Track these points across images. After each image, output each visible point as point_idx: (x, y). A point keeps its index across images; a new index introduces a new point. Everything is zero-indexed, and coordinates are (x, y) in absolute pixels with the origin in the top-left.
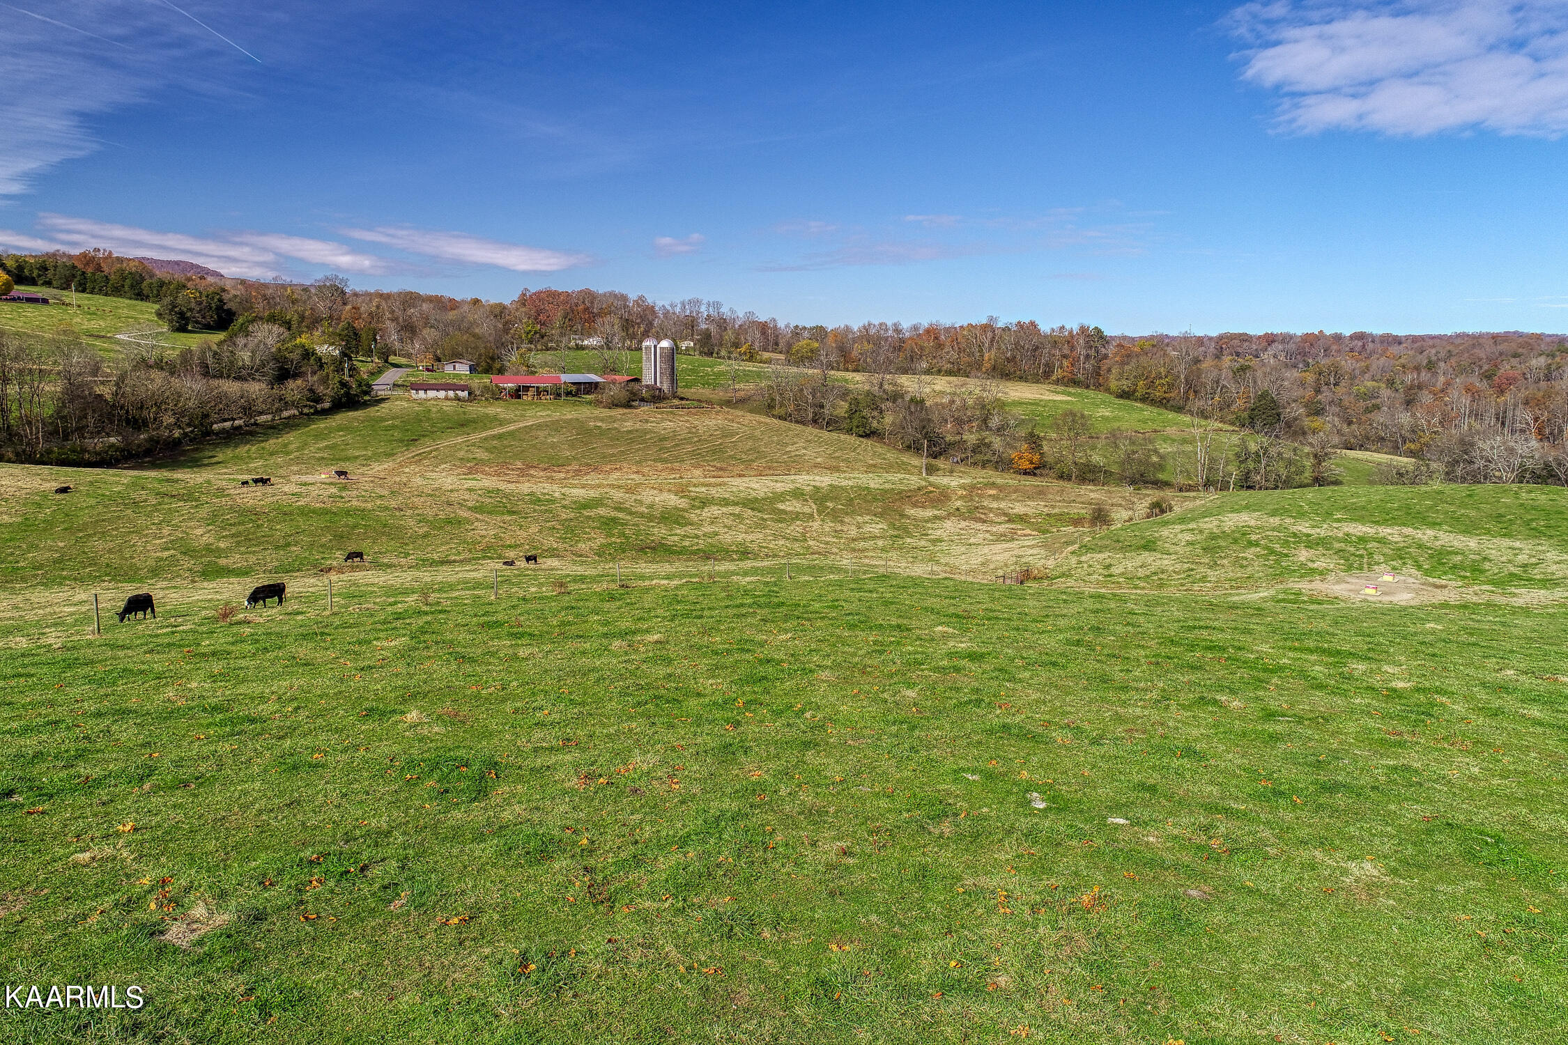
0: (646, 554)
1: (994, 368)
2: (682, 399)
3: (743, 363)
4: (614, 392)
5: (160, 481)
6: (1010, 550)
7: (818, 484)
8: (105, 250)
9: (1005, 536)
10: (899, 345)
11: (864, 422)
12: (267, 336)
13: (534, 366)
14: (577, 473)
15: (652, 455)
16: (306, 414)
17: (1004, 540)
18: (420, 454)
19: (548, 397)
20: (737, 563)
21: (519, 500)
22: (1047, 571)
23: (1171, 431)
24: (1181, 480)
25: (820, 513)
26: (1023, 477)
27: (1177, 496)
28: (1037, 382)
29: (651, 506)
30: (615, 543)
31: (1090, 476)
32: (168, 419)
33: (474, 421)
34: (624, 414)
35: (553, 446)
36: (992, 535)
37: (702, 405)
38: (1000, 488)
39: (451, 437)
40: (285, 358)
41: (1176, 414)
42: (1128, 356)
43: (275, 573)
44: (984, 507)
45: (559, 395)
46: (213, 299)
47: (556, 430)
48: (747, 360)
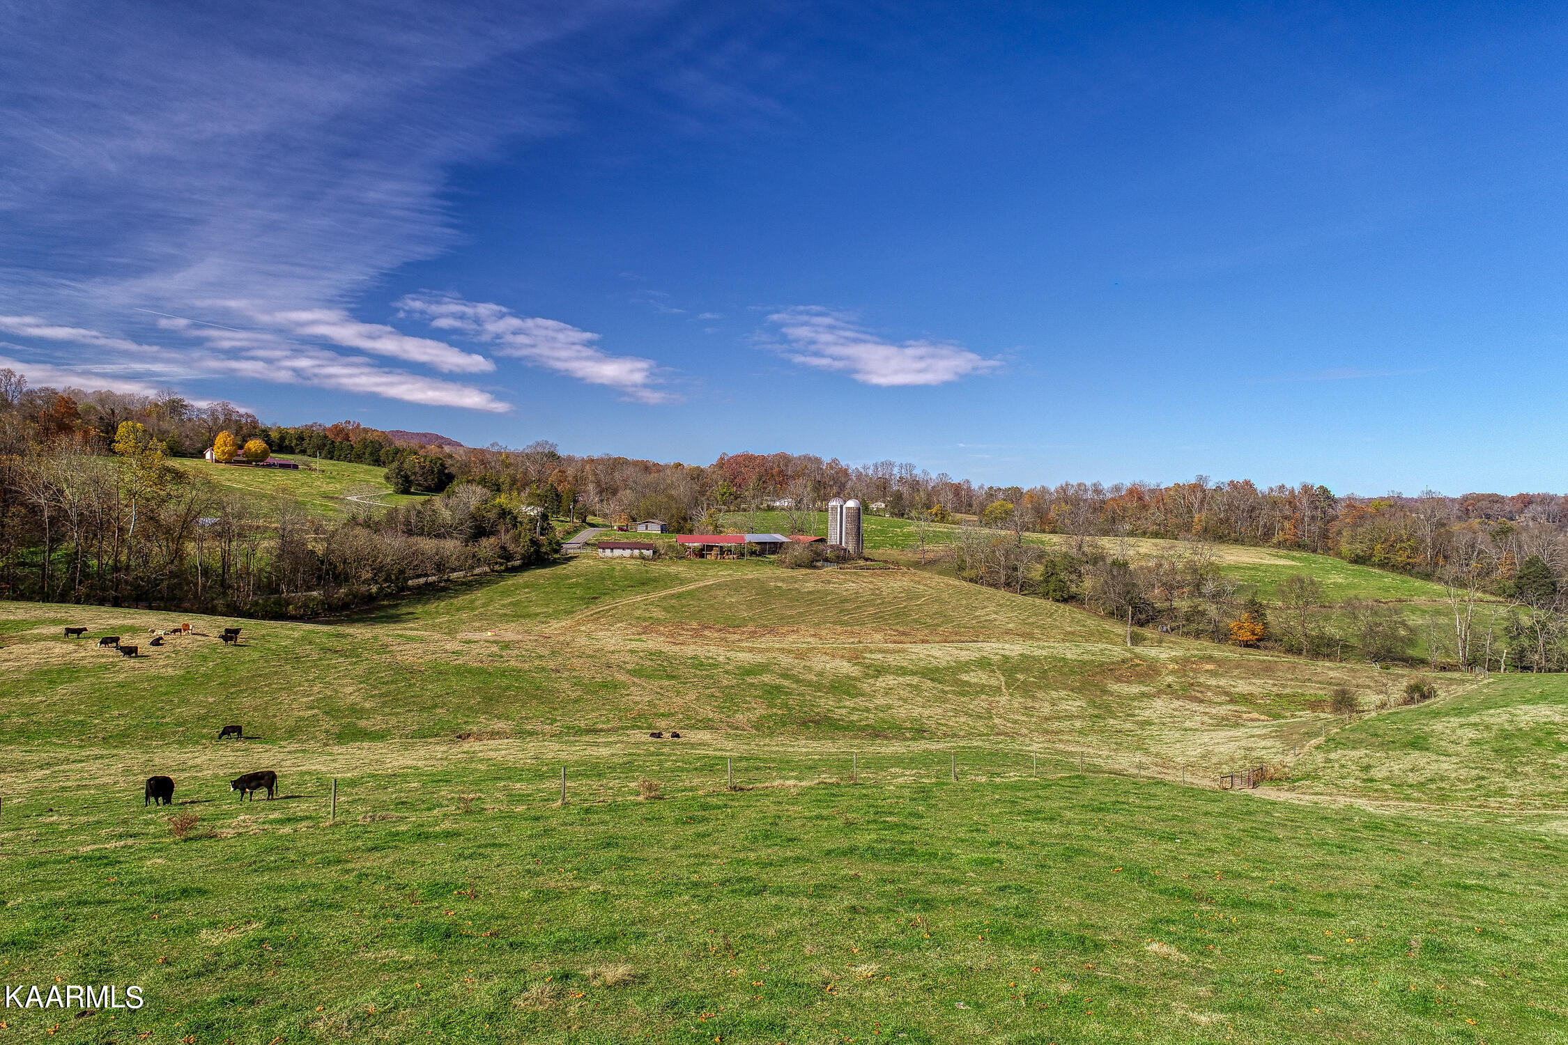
0: (808, 728)
1: (1206, 530)
2: (867, 560)
3: (933, 524)
4: (798, 551)
5: (329, 635)
6: (1237, 739)
7: (1007, 653)
8: (354, 422)
9: (1228, 720)
10: (1099, 507)
11: (1062, 586)
12: (469, 496)
13: (723, 526)
14: (753, 634)
15: (832, 617)
16: (497, 571)
17: (1226, 725)
18: (599, 612)
19: (731, 557)
20: (910, 743)
21: (681, 664)
22: (1287, 769)
23: (1420, 600)
24: (1439, 658)
25: (1008, 686)
26: (1244, 650)
27: (1440, 678)
28: (1255, 545)
29: (820, 674)
30: (776, 714)
31: (1325, 650)
32: (366, 574)
33: (655, 580)
34: (806, 575)
35: (731, 606)
36: (1211, 718)
37: (888, 566)
38: (1219, 662)
39: (630, 595)
40: (484, 517)
41: (1423, 582)
42: (1361, 517)
43: (412, 738)
44: (1200, 685)
45: (743, 555)
46: (436, 464)
47: (735, 590)
48: (938, 521)
